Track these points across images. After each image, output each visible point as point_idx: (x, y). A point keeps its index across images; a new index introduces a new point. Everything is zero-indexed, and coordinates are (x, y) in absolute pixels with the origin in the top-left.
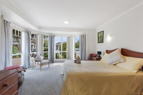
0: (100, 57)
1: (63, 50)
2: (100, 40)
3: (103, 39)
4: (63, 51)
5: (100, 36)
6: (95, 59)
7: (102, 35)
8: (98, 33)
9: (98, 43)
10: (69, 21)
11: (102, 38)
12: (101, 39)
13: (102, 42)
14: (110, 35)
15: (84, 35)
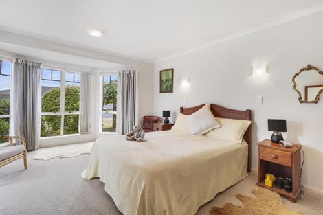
0: (167, 121)
1: (67, 110)
2: (164, 87)
3: (172, 86)
4: (67, 113)
5: (164, 79)
6: (160, 128)
7: (171, 77)
8: (161, 72)
9: (161, 92)
10: (103, 32)
11: (171, 83)
12: (168, 84)
13: (171, 91)
14: (188, 79)
15: (130, 72)
